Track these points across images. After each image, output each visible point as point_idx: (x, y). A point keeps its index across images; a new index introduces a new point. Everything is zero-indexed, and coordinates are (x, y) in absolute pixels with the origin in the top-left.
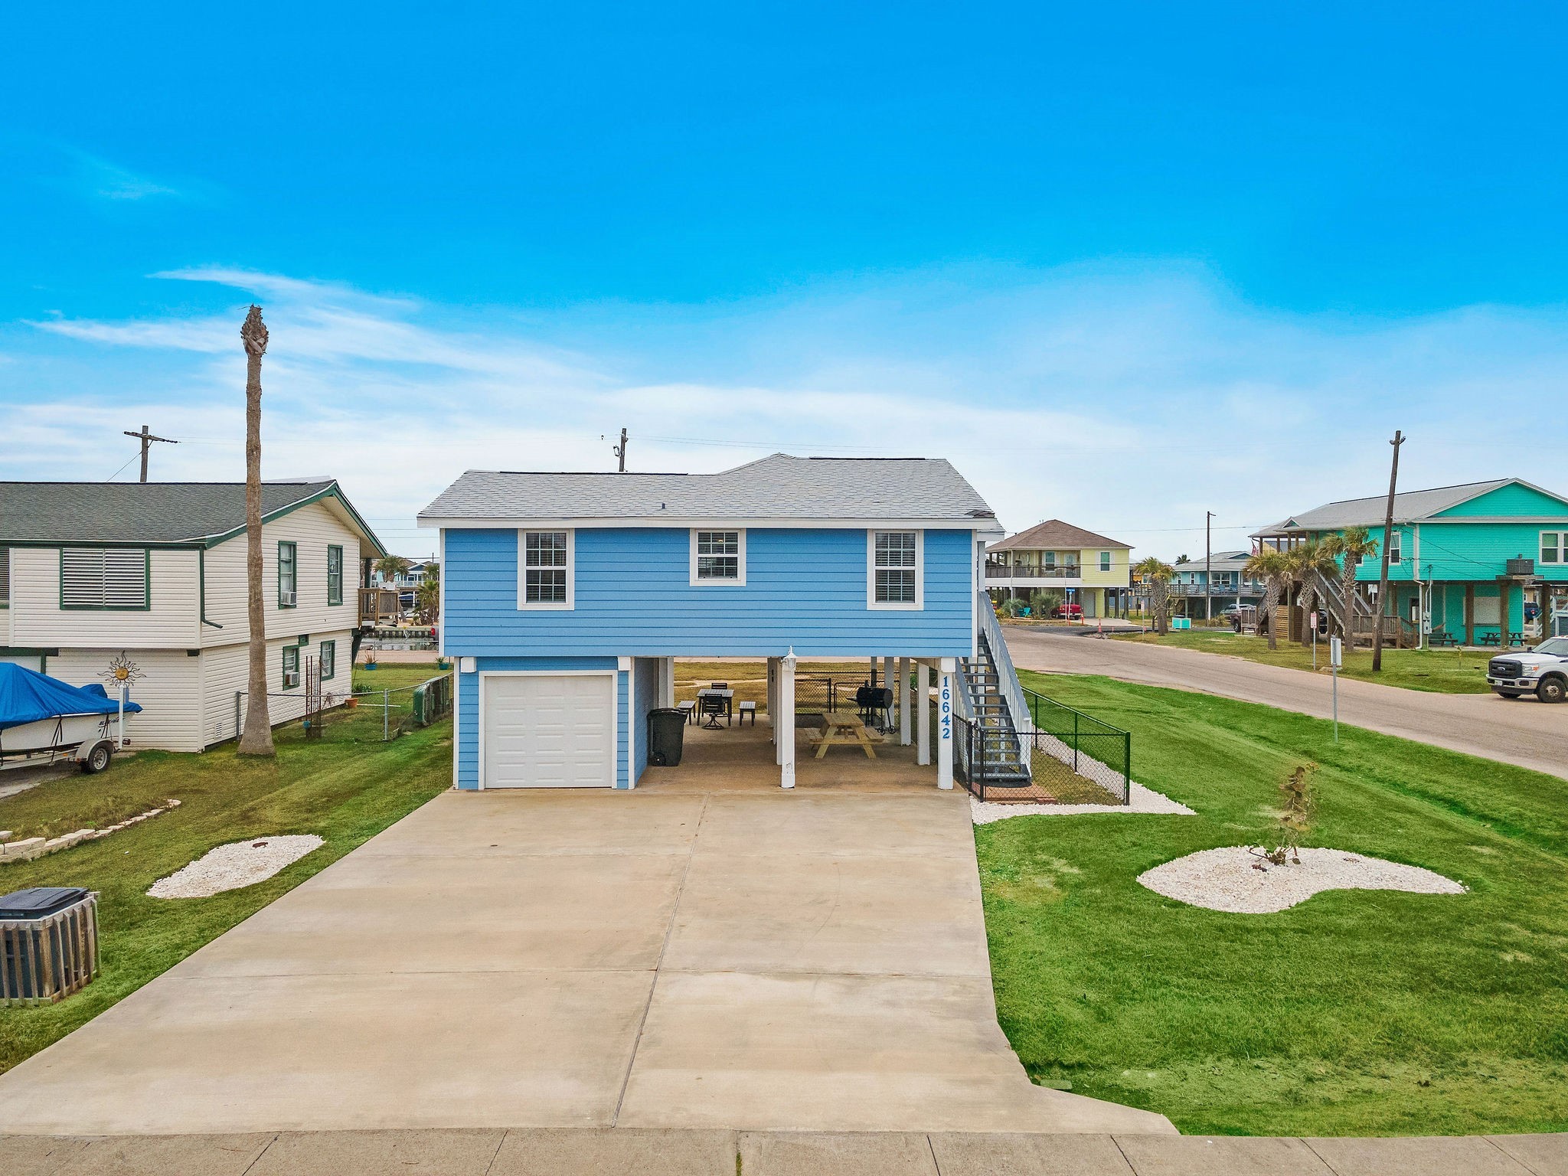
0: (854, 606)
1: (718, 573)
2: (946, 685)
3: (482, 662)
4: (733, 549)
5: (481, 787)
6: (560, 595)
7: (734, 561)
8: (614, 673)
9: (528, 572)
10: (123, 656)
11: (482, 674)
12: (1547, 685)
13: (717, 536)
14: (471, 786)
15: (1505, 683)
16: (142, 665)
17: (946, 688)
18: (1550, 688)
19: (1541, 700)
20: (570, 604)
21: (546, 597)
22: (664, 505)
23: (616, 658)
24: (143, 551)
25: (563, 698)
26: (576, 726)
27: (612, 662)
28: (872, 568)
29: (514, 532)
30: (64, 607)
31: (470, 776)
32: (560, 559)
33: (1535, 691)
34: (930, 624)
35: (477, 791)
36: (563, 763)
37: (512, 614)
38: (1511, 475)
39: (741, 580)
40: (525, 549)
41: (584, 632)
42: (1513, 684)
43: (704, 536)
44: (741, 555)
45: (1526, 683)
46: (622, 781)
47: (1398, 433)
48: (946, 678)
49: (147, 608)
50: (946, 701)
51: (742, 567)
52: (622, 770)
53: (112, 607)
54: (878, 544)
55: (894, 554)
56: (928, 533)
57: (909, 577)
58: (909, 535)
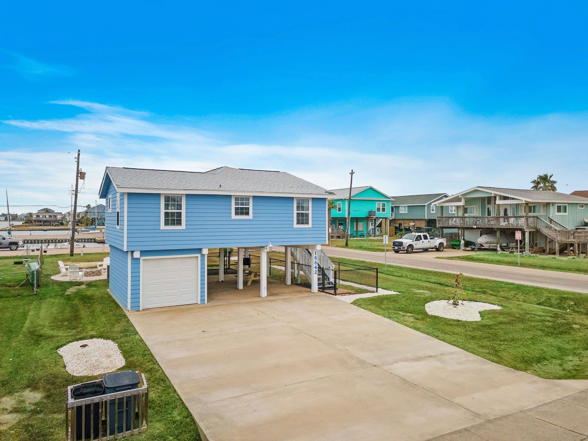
0: (288, 226)
1: (242, 214)
2: (316, 255)
3: (143, 253)
4: (248, 204)
5: (141, 309)
6: (179, 223)
7: (248, 209)
8: (199, 255)
9: (165, 213)
11: (142, 258)
12: (409, 248)
13: (242, 199)
14: (137, 309)
15: (398, 248)
17: (316, 256)
18: (410, 249)
19: (407, 253)
20: (183, 226)
21: (173, 224)
22: (220, 185)
25: (176, 267)
26: (182, 279)
27: (199, 250)
28: (295, 211)
29: (159, 195)
31: (136, 304)
32: (180, 207)
33: (406, 250)
34: (313, 232)
36: (176, 295)
37: (157, 231)
38: (369, 185)
39: (250, 216)
40: (164, 203)
41: (190, 238)
42: (401, 248)
43: (237, 199)
44: (251, 207)
45: (404, 248)
46: (202, 300)
47: (352, 170)
48: (316, 252)
50: (316, 260)
51: (251, 211)
52: (202, 296)
54: (298, 203)
55: (303, 207)
56: (313, 199)
57: (307, 215)
58: (307, 200)
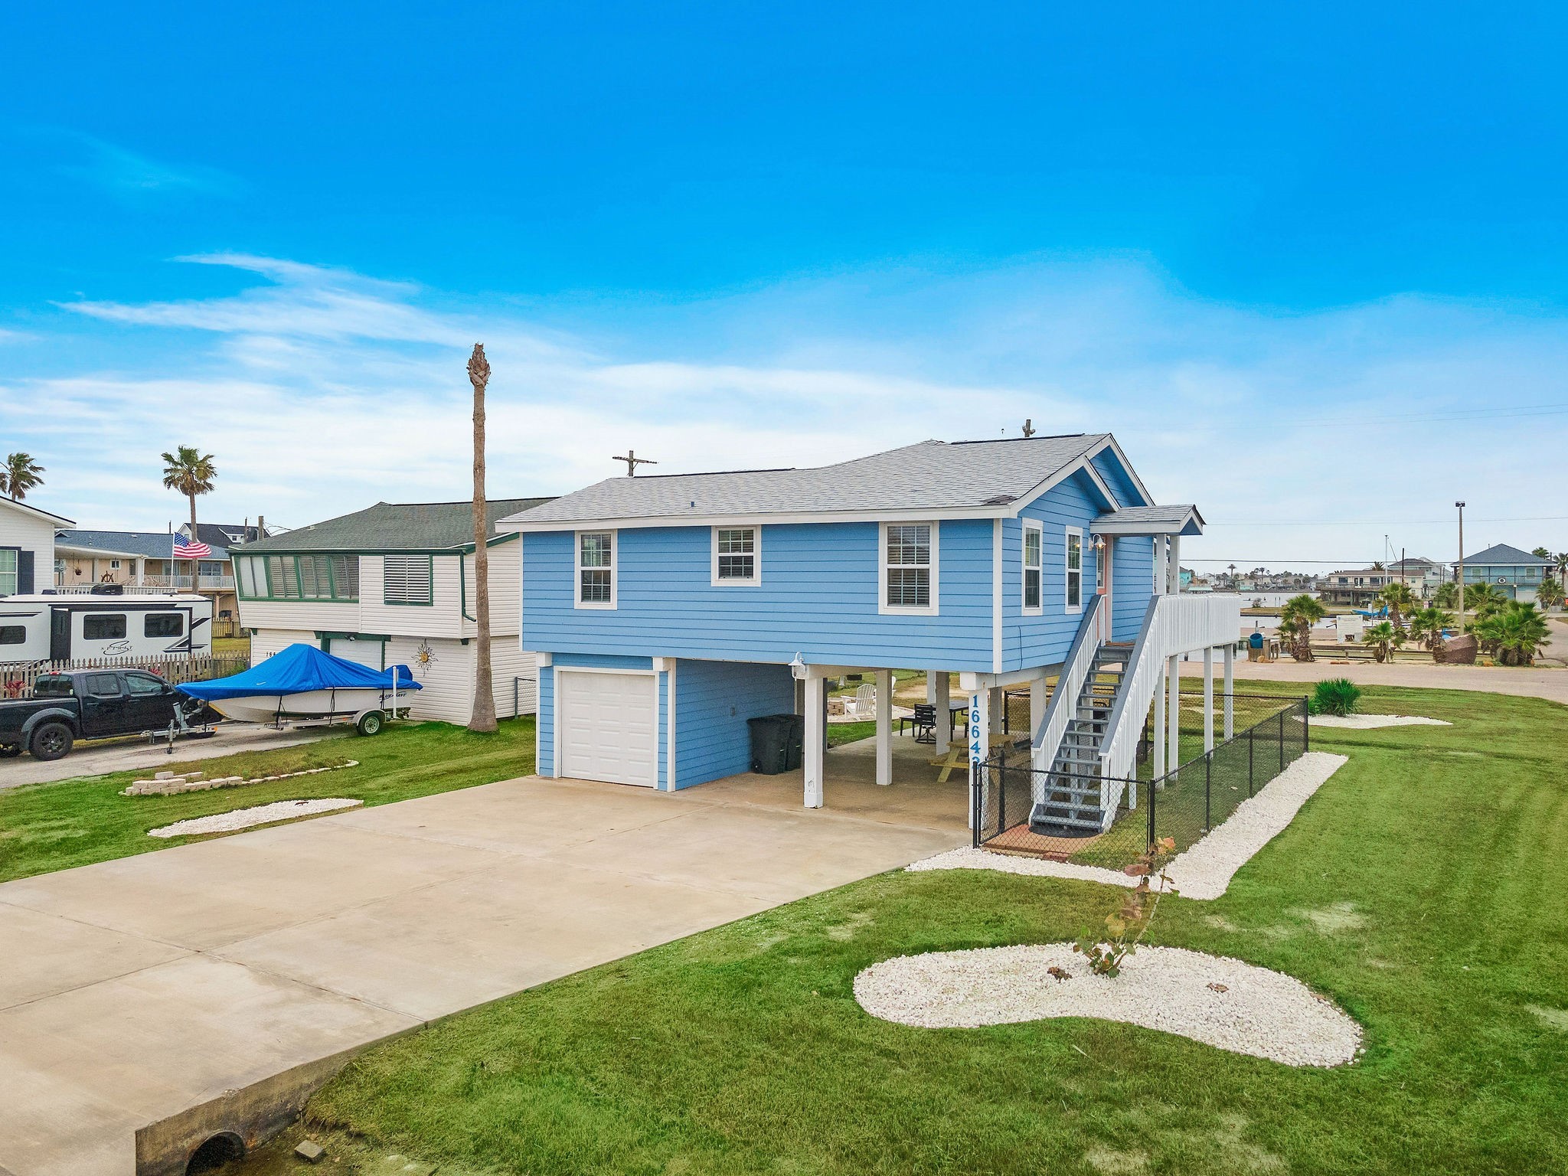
0: (864, 609)
1: (737, 573)
2: (976, 706)
3: (557, 657)
4: (749, 547)
5: (555, 776)
6: (607, 595)
7: (750, 560)
8: (650, 673)
9: (583, 572)
10: (425, 643)
11: (557, 669)
13: (736, 534)
14: (548, 774)
16: (437, 651)
20: (614, 603)
21: (597, 598)
22: (693, 503)
23: (650, 658)
24: (428, 556)
25: (619, 696)
26: (600, 722)
27: (646, 661)
28: (884, 566)
29: (571, 534)
30: (387, 603)
31: (548, 765)
32: (607, 559)
34: (944, 631)
35: (552, 778)
36: (620, 760)
37: (570, 612)
39: (756, 581)
40: (580, 550)
41: (626, 631)
43: (723, 534)
44: (757, 554)
46: (662, 782)
48: (975, 697)
49: (430, 604)
51: (757, 566)
52: (663, 772)
53: (416, 602)
54: (892, 539)
55: (908, 551)
56: (944, 524)
57: (924, 575)
58: (923, 528)
